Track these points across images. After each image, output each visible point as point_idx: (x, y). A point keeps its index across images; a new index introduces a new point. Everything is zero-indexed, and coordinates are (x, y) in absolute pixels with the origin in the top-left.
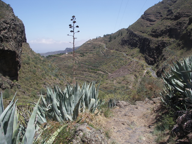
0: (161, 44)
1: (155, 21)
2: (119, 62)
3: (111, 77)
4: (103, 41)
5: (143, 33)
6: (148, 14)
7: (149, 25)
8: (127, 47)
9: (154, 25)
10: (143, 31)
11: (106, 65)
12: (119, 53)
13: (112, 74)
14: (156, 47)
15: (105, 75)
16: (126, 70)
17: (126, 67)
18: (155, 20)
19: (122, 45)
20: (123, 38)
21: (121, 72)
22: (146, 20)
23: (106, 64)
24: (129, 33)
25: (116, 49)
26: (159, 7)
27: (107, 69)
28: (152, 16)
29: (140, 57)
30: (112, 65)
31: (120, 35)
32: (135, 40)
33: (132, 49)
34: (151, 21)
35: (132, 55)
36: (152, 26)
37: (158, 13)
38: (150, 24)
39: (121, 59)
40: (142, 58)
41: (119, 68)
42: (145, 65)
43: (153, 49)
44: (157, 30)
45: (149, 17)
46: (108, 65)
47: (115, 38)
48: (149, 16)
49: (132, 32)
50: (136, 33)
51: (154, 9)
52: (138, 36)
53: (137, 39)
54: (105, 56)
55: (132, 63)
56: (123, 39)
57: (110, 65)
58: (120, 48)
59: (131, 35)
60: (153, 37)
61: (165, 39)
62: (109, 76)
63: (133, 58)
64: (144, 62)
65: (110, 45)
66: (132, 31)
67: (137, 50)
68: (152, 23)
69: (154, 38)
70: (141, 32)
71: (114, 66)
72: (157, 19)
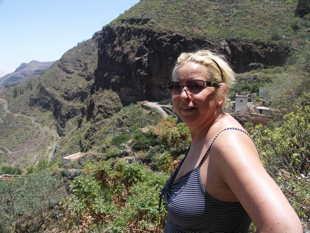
0: (71, 110)
1: (73, 73)
2: (25, 133)
3: (12, 157)
4: (5, 96)
5: (57, 90)
6: (65, 62)
7: (65, 78)
8: (37, 108)
9: (71, 79)
10: (57, 88)
11: (6, 138)
12: (25, 119)
13: (13, 153)
14: (66, 114)
15: (3, 154)
16: (32, 145)
17: (32, 141)
18: (74, 71)
19: (30, 105)
20: (32, 95)
21: (26, 148)
22: (62, 70)
23: (6, 136)
24: (40, 88)
25: (23, 112)
26: (80, 51)
27: (7, 145)
28: (70, 65)
29: (52, 125)
30: (14, 138)
31: (30, 89)
32: (46, 99)
33: (43, 112)
34: (68, 72)
35: (42, 123)
36: (68, 79)
37: (78, 60)
38: (67, 77)
39: (27, 129)
40: (54, 127)
41: (23, 143)
42: (55, 136)
43: (64, 116)
44: (69, 90)
45: (66, 67)
46: (9, 138)
47: (22, 93)
48: (66, 64)
49: (43, 88)
50: (48, 89)
51: (73, 54)
52: (51, 95)
53: (49, 99)
54: (5, 124)
55: (40, 135)
56: (32, 97)
57: (12, 138)
58: (28, 111)
59: (42, 92)
60: (65, 99)
61: (75, 105)
62: (9, 156)
63: (43, 126)
64: (55, 132)
65: (14, 105)
66: (44, 85)
67: (50, 113)
68: (69, 75)
69: (66, 101)
70: (54, 88)
71: (18, 139)
72: (76, 69)
